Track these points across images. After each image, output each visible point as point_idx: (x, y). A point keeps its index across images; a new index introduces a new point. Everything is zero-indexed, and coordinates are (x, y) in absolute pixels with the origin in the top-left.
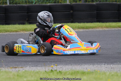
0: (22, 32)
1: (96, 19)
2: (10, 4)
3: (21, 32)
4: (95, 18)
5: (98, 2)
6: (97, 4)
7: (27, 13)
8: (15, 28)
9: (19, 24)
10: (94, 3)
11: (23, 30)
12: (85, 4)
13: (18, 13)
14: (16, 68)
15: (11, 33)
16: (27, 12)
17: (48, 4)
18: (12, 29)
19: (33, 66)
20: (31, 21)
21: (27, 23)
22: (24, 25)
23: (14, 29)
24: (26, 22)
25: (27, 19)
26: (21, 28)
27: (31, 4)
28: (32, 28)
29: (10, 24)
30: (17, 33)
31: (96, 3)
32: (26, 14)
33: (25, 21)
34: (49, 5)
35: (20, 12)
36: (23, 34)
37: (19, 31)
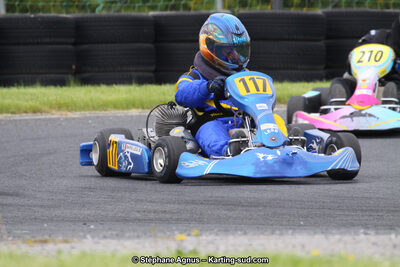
0: (56, 115)
1: (326, 68)
2: (8, 10)
3: (54, 111)
4: (323, 66)
5: (329, 9)
6: (328, 15)
7: (74, 44)
8: (32, 100)
9: (46, 83)
10: (319, 11)
11: (60, 107)
12: (283, 14)
13: (42, 44)
14: (45, 242)
15: (17, 117)
16: (73, 40)
17: (152, 13)
18: (19, 103)
19: (105, 237)
20: (87, 75)
21: (72, 82)
22: (65, 89)
23: (27, 101)
24: (71, 78)
25: (74, 67)
26: (51, 98)
27: (88, 14)
28: (91, 100)
29: (13, 85)
30: (39, 116)
31: (326, 10)
32: (70, 47)
33: (67, 73)
34: (155, 17)
35: (47, 40)
36: (59, 119)
37: (46, 108)
